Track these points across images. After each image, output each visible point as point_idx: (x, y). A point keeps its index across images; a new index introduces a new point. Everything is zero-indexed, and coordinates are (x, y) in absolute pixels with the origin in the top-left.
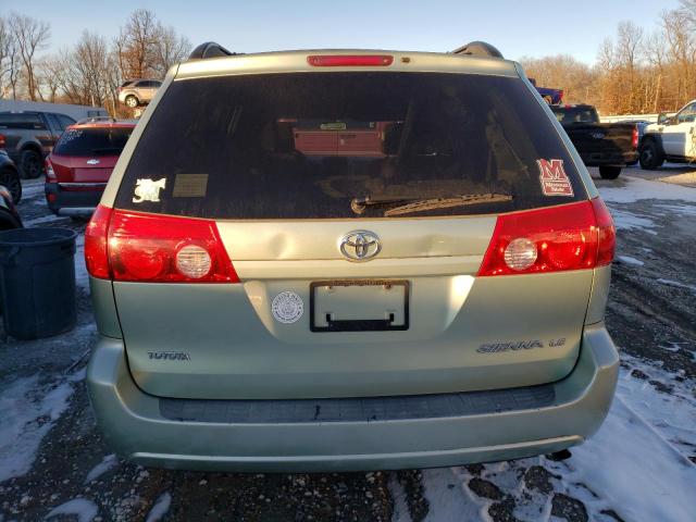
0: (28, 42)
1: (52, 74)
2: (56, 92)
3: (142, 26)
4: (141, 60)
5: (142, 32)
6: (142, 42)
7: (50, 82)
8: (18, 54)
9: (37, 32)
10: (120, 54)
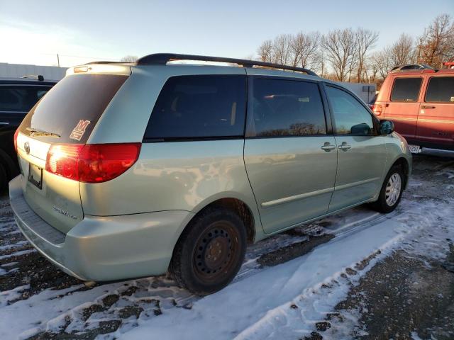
0: (364, 45)
1: (376, 64)
2: (377, 74)
3: (440, 26)
4: (434, 50)
5: (440, 30)
6: (439, 37)
7: (374, 68)
8: (357, 53)
9: (371, 38)
10: (420, 47)
